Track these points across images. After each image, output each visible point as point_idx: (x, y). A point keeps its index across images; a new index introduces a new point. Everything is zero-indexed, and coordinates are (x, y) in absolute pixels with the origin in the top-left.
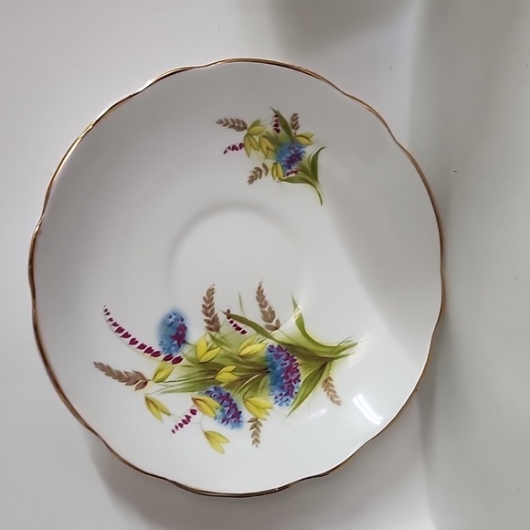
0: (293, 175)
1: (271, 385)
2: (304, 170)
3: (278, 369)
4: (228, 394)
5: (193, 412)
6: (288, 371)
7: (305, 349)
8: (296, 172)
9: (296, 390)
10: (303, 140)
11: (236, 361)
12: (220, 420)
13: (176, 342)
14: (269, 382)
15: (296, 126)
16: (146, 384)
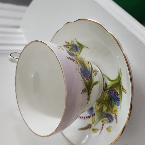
0: (80, 50)
1: (114, 102)
2: (80, 47)
3: (113, 96)
4: (108, 113)
5: (103, 125)
6: (115, 94)
7: (114, 84)
8: (79, 49)
9: (119, 98)
10: (72, 43)
11: (104, 103)
12: (109, 122)
13: (91, 110)
14: (113, 102)
15: (69, 43)
16: (91, 126)
